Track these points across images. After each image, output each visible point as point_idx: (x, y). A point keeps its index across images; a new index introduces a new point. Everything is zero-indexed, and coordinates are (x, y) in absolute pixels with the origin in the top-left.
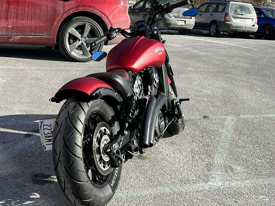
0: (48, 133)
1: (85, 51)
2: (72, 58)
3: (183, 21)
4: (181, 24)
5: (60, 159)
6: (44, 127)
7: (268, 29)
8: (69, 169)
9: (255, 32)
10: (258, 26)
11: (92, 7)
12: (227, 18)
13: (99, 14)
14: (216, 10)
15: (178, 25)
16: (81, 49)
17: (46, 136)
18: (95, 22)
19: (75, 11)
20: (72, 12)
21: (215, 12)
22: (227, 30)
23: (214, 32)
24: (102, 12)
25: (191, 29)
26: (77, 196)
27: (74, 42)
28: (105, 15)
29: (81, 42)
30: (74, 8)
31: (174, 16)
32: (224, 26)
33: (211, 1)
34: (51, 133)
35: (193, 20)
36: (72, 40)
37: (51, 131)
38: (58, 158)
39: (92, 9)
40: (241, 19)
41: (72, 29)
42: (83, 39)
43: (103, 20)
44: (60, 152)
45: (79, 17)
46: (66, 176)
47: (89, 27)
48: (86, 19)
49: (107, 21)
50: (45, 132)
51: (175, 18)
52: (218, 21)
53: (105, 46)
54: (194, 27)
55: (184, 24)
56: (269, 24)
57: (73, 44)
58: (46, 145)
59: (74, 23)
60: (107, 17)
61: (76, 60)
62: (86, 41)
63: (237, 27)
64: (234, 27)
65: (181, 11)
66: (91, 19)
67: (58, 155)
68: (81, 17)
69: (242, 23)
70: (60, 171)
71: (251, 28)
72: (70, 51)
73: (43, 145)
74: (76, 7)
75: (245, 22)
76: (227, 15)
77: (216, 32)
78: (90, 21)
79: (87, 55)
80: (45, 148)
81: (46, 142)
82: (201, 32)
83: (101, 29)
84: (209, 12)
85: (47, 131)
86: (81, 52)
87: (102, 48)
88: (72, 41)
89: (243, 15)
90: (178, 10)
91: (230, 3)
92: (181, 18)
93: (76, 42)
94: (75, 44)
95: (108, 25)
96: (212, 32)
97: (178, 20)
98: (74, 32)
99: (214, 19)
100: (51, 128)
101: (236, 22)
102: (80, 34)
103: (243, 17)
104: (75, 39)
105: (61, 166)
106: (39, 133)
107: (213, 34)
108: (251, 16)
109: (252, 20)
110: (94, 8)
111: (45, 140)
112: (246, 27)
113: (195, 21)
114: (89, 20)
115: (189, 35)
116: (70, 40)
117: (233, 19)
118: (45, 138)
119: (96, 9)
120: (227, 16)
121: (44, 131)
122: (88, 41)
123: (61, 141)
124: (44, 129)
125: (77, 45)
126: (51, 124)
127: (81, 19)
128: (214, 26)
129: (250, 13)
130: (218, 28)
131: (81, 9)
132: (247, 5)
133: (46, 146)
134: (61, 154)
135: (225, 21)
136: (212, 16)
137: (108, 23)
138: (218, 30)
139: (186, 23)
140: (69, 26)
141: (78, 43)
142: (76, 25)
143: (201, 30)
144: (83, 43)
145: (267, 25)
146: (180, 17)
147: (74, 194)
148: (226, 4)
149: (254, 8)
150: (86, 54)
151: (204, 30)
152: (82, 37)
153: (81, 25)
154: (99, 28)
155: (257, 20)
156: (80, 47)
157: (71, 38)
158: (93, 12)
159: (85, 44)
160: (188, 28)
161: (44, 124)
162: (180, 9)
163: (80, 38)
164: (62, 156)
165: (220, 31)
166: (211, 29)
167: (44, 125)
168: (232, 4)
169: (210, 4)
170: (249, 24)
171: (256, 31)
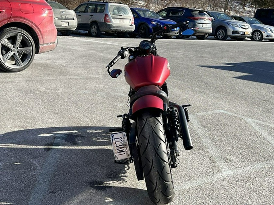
0: (120, 145)
1: (18, 61)
2: (6, 69)
3: (66, 22)
4: (64, 25)
5: (153, 165)
6: (115, 140)
7: (143, 28)
8: (161, 173)
9: (133, 32)
10: (135, 26)
11: (23, 17)
12: (107, 19)
13: (30, 24)
14: (95, 11)
15: (62, 27)
16: (14, 59)
17: (118, 148)
18: (26, 32)
19: (7, 22)
20: (4, 23)
21: (94, 13)
22: (108, 30)
23: (95, 32)
24: (32, 23)
25: (74, 30)
26: (164, 195)
27: (6, 53)
28: (36, 25)
29: (13, 52)
30: (5, 19)
31: (57, 18)
32: (105, 27)
33: (88, 2)
34: (122, 144)
35: (75, 21)
36: (4, 50)
37: (122, 143)
38: (151, 165)
39: (23, 20)
40: (120, 20)
41: (5, 40)
42: (15, 49)
43: (34, 30)
44: (153, 160)
45: (10, 28)
46: (159, 178)
47: (20, 38)
48: (18, 30)
49: (37, 31)
50: (117, 145)
51: (59, 19)
52: (98, 22)
53: (36, 55)
54: (77, 28)
55: (68, 26)
56: (144, 24)
57: (6, 55)
58: (118, 155)
59: (7, 33)
60: (37, 27)
61: (10, 70)
62: (18, 51)
63: (117, 27)
64: (114, 27)
65: (63, 12)
66: (22, 30)
67: (151, 162)
68: (12, 28)
69: (121, 23)
70: (153, 175)
71: (129, 28)
72: (3, 62)
73: (116, 156)
74: (8, 19)
75: (124, 23)
76: (106, 15)
77: (98, 32)
78: (22, 31)
79: (19, 65)
80: (117, 158)
81: (118, 153)
82: (79, 32)
83: (32, 38)
84: (87, 13)
85: (118, 144)
86: (14, 62)
87: (34, 57)
88: (4, 52)
89: (121, 15)
90: (61, 11)
91: (108, 4)
92: (65, 20)
93: (9, 53)
94: (8, 54)
95: (39, 35)
96: (93, 32)
97: (61, 22)
98: (7, 43)
99: (94, 20)
100: (121, 141)
101: (116, 23)
102: (12, 45)
103: (122, 18)
104: (7, 50)
105: (154, 171)
106: (111, 145)
107: (94, 34)
108: (128, 17)
109: (129, 20)
110: (25, 19)
111: (117, 151)
112: (125, 27)
113: (78, 22)
114: (20, 30)
115: (72, 36)
116: (3, 51)
117: (113, 19)
118: (117, 150)
119: (27, 20)
120: (107, 17)
121: (116, 143)
122: (20, 51)
123: (153, 151)
124: (115, 142)
125: (10, 56)
126: (121, 137)
127: (12, 30)
128: (95, 27)
129: (127, 14)
130: (99, 29)
131: (13, 20)
132: (124, 6)
133: (118, 157)
134: (154, 161)
135: (106, 21)
136: (92, 17)
137: (39, 32)
138: (99, 30)
139: (70, 25)
140: (2, 38)
141: (11, 54)
142: (8, 36)
143: (79, 30)
144: (15, 53)
145: (142, 24)
146: (63, 18)
147: (162, 193)
148: (105, 5)
149: (130, 8)
150: (19, 63)
151: (81, 30)
152: (14, 47)
153: (13, 35)
154: (30, 37)
155: (133, 20)
156: (13, 58)
157: (4, 49)
158: (24, 22)
159: (17, 54)
160: (71, 29)
161: (114, 137)
162: (63, 11)
163: (13, 49)
164: (155, 163)
165: (101, 31)
166: (92, 29)
167: (115, 139)
168: (110, 5)
169: (88, 5)
170: (127, 24)
171: (134, 30)
